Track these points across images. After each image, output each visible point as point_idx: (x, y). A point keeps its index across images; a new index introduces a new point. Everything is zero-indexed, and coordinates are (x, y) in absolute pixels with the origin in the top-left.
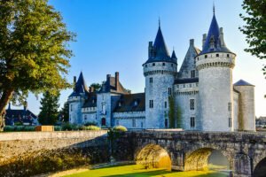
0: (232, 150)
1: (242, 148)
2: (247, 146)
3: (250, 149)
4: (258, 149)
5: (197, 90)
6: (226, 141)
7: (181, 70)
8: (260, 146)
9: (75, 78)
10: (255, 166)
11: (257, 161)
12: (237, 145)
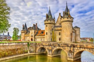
0: (67, 49)
1: (70, 49)
2: (72, 48)
3: (73, 49)
4: (75, 49)
5: (61, 29)
6: (65, 47)
7: (56, 23)
8: (76, 48)
9: (23, 25)
10: (74, 55)
11: (75, 53)
12: (69, 48)
